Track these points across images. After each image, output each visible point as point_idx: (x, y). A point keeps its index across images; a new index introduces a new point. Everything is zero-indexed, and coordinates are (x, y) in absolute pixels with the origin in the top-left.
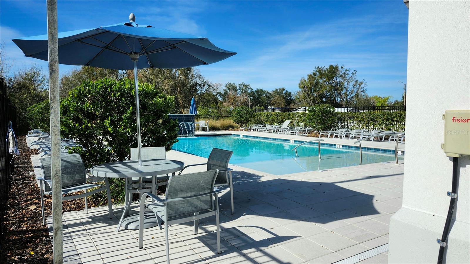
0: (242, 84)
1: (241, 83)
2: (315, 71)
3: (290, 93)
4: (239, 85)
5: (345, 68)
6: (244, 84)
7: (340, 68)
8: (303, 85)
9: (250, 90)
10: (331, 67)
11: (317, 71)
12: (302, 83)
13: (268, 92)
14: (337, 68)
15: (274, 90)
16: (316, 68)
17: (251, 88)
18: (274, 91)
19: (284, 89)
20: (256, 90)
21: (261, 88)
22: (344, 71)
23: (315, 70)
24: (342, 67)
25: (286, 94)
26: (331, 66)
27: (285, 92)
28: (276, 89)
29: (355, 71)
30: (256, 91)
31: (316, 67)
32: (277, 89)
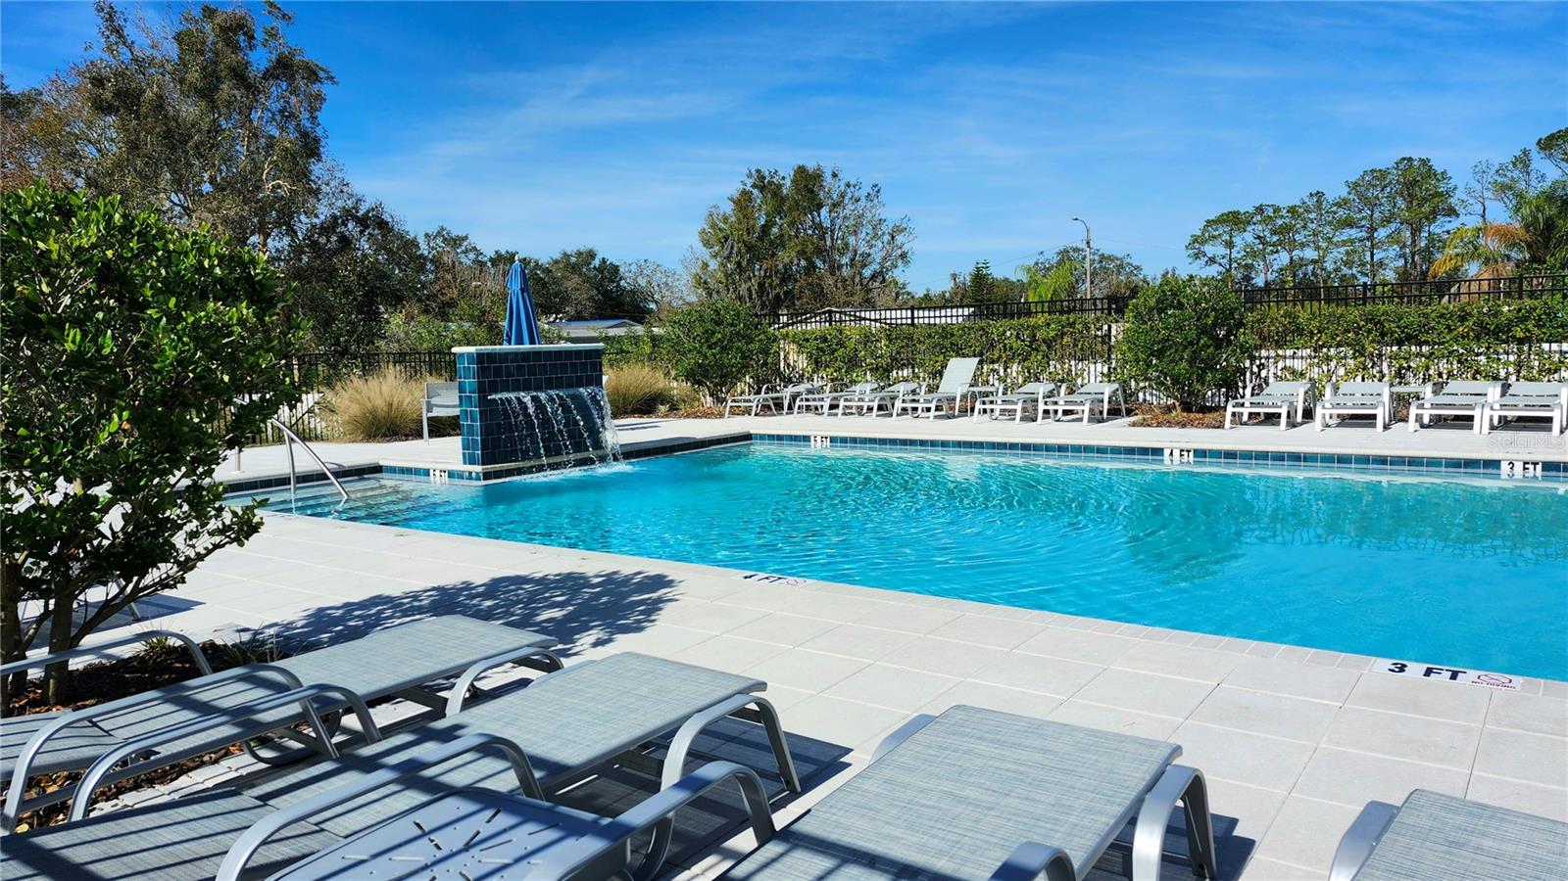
0: (438, 232)
1: (433, 230)
2: (749, 185)
3: (616, 269)
4: (427, 235)
5: (846, 176)
6: (444, 233)
7: (828, 176)
8: (717, 236)
9: (472, 256)
10: (801, 170)
11: (754, 186)
12: (714, 226)
13: (537, 266)
14: (817, 177)
15: (557, 256)
16: (750, 176)
17: (475, 249)
18: (556, 262)
19: (592, 255)
20: (492, 254)
21: (510, 251)
22: (843, 188)
23: (749, 182)
24: (835, 175)
25: (602, 272)
26: (799, 167)
27: (596, 262)
28: (565, 254)
29: (876, 189)
30: (491, 259)
31: (753, 172)
32: (569, 253)
